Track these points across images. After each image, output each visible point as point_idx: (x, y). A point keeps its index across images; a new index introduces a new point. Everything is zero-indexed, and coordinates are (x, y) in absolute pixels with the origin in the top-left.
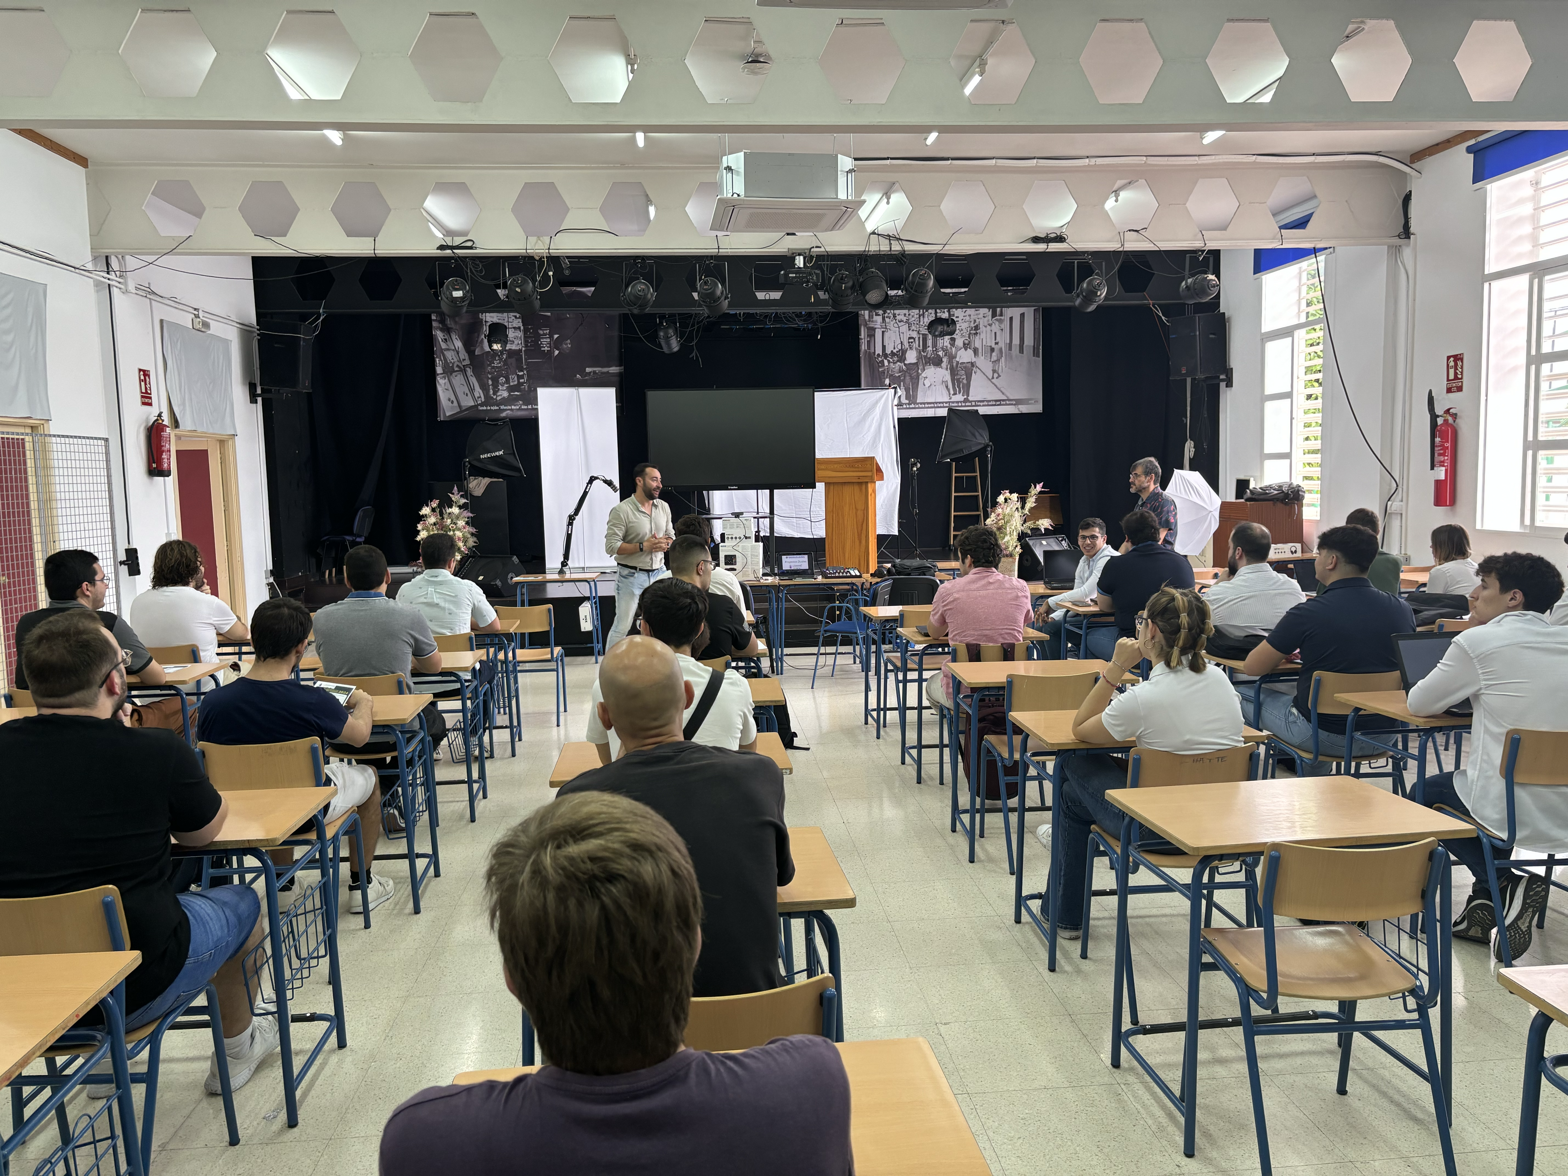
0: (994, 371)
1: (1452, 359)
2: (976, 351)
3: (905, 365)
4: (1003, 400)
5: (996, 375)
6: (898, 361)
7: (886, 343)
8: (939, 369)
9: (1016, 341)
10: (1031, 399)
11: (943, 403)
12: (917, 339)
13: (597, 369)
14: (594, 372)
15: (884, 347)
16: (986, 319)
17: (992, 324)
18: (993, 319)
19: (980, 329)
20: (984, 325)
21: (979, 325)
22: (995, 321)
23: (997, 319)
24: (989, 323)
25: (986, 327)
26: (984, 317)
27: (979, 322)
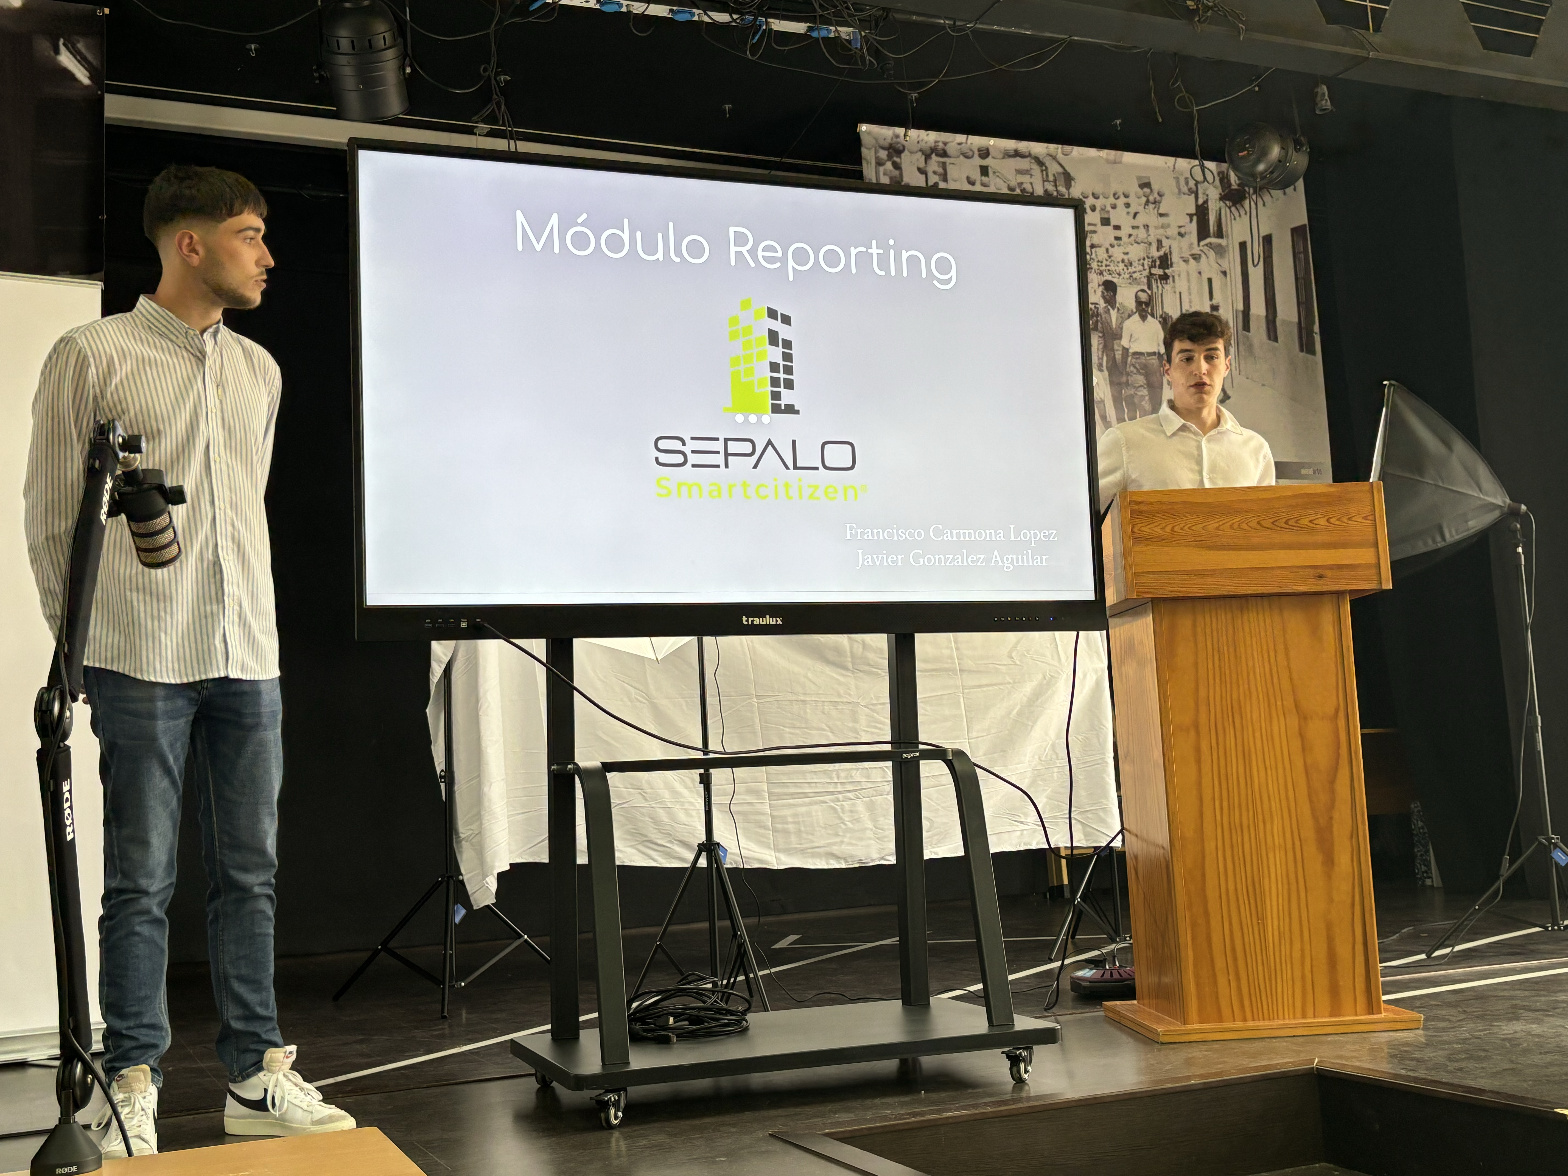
9: (1258, 308)
10: (1303, 466)
16: (1185, 242)
17: (1200, 255)
18: (1202, 243)
19: (1174, 265)
20: (1181, 258)
21: (1170, 255)
22: (1206, 247)
23: (1210, 243)
24: (1194, 252)
25: (1186, 261)
26: (1180, 234)
27: (1170, 247)
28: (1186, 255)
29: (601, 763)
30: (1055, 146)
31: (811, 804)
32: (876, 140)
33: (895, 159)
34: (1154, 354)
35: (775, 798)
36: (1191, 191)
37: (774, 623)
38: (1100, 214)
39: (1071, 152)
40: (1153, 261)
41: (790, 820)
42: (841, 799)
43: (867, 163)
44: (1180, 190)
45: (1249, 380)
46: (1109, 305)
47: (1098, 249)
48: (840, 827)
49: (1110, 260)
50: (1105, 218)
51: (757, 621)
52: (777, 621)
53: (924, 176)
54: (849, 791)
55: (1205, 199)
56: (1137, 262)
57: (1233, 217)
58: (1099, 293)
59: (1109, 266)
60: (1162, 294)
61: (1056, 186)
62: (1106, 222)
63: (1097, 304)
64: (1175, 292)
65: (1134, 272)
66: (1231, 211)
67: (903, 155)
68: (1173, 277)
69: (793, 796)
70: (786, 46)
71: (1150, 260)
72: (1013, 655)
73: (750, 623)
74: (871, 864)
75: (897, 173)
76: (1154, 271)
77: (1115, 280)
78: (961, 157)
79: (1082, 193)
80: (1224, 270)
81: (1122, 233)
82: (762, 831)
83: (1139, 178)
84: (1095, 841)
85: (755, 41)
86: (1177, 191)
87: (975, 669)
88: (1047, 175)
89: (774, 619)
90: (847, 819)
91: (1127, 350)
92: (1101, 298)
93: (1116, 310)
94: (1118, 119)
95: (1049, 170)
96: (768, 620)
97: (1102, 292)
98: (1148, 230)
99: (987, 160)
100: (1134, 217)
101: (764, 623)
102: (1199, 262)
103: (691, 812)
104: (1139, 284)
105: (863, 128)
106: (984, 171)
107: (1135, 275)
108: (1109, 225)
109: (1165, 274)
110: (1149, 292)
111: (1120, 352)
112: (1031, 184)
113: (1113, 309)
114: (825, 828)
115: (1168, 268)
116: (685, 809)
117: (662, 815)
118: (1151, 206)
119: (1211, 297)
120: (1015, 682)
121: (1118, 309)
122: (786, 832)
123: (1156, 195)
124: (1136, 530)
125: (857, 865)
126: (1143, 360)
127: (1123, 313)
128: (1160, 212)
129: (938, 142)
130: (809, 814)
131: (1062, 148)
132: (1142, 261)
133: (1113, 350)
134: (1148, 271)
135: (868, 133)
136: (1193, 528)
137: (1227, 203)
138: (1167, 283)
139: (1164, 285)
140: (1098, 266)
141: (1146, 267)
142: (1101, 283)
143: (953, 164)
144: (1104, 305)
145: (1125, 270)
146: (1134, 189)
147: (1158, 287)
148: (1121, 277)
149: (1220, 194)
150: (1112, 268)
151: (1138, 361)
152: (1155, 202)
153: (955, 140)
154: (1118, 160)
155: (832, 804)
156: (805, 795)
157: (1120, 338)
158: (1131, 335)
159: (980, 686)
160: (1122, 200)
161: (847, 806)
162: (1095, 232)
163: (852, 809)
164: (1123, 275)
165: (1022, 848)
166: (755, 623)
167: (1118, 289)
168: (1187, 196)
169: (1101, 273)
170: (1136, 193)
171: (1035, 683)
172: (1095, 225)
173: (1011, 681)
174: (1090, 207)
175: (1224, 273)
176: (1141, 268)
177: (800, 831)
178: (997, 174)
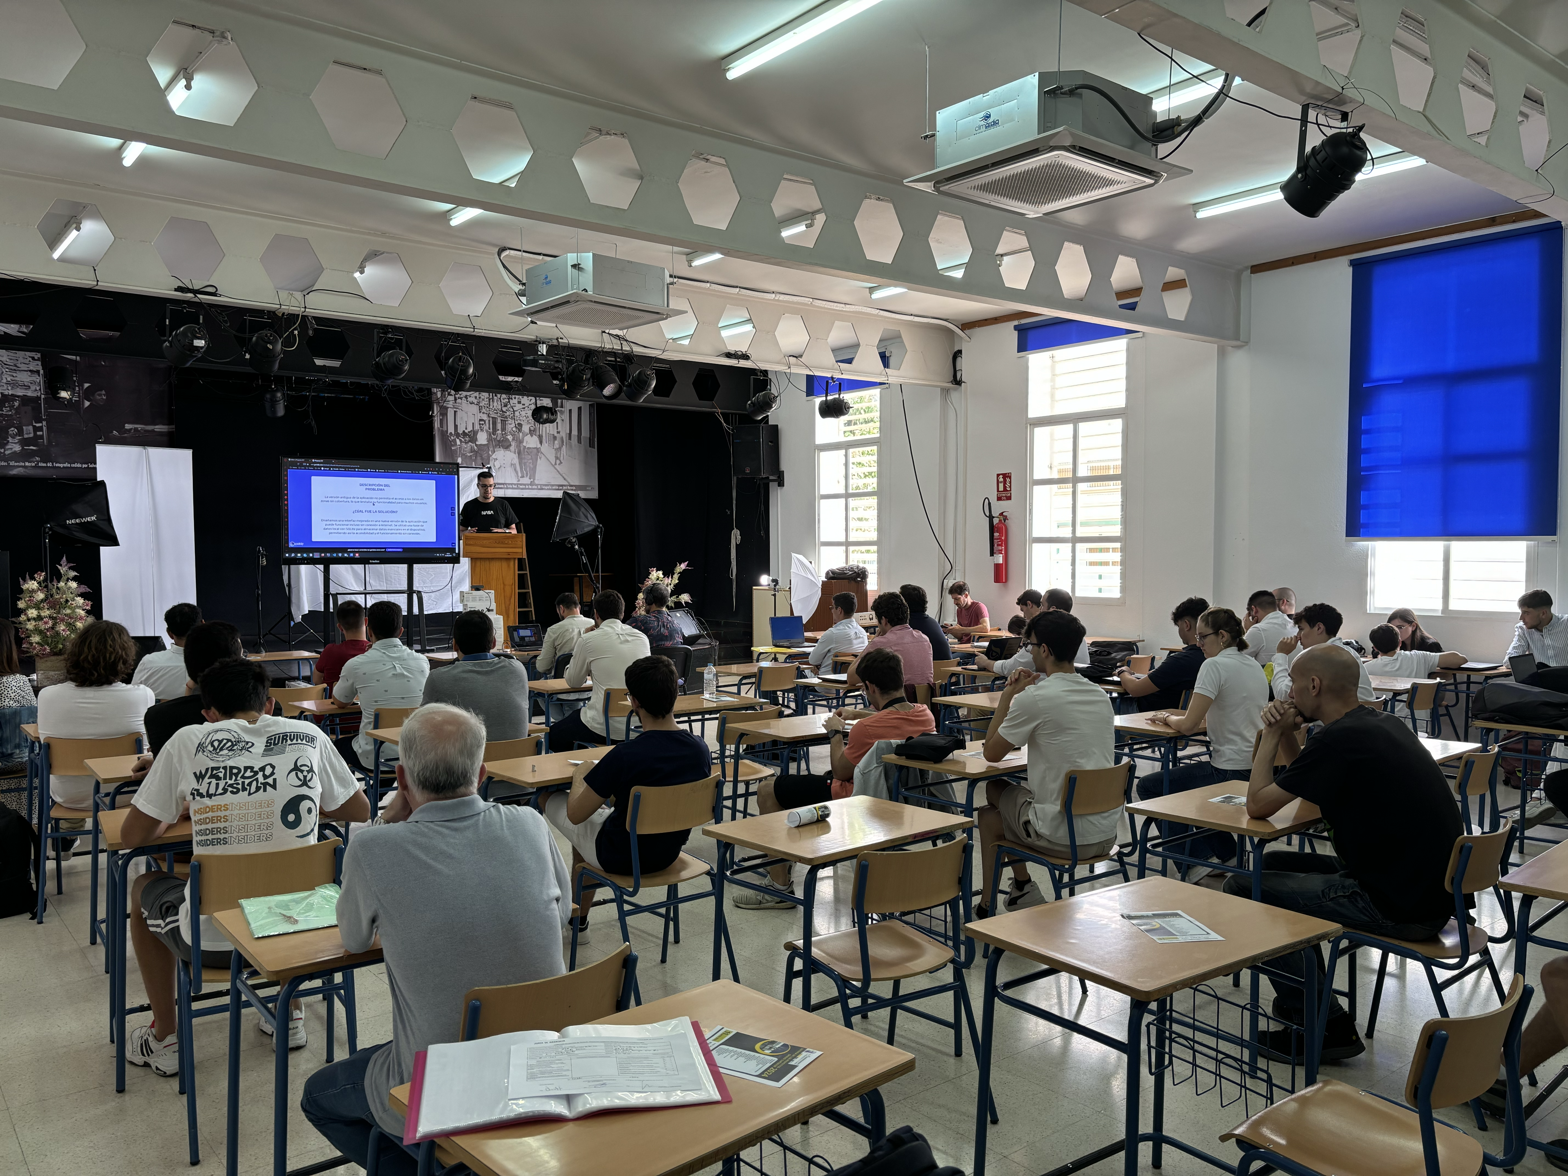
0: (557, 458)
1: (1001, 476)
2: (540, 438)
3: (476, 445)
4: (565, 486)
5: (558, 462)
6: (469, 441)
7: (458, 423)
8: (508, 452)
9: (575, 432)
10: (587, 486)
11: (512, 484)
12: (487, 422)
13: (139, 427)
14: (136, 430)
15: (456, 427)
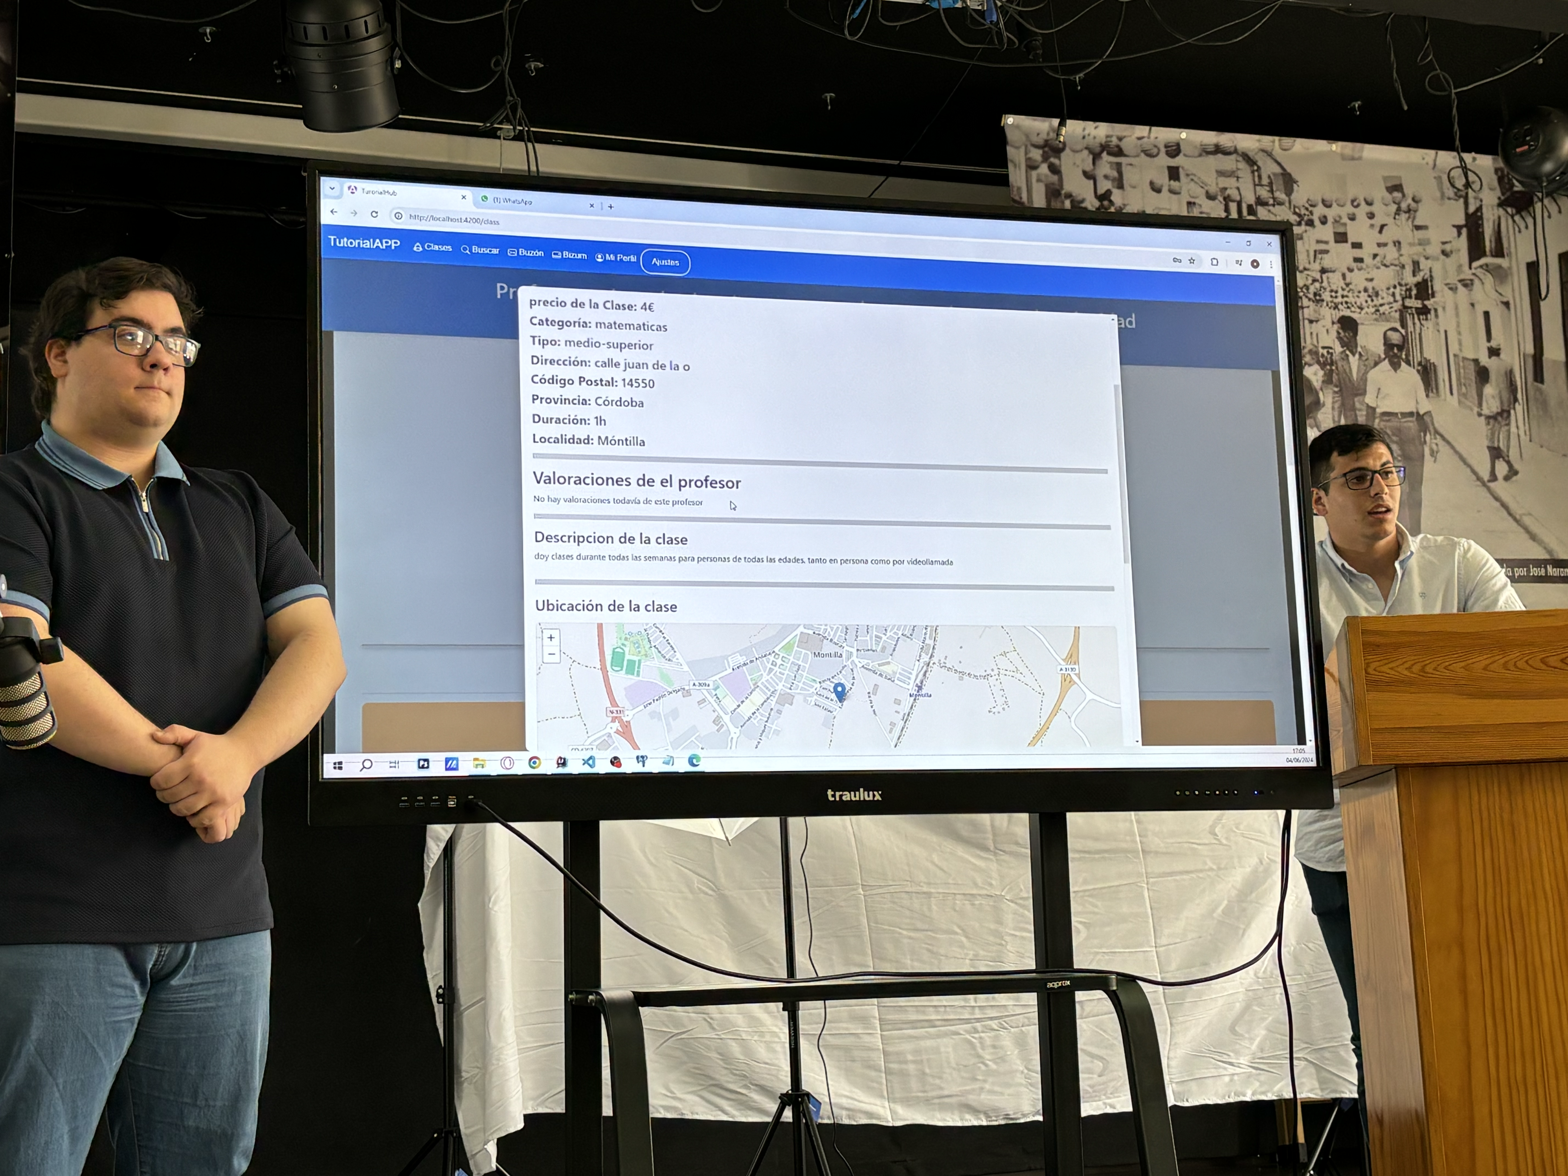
16: (1450, 263)
17: (1471, 280)
18: (1475, 264)
19: (1436, 295)
20: (1447, 284)
21: (1431, 281)
22: (1479, 270)
23: (1487, 265)
24: (1462, 277)
25: (1453, 289)
26: (1444, 253)
27: (1431, 272)
28: (1453, 279)
29: (634, 993)
30: (1270, 138)
31: (939, 1036)
32: (1027, 136)
33: (1052, 160)
34: (1411, 414)
35: (890, 1027)
36: (1458, 196)
37: (871, 798)
38: (1334, 228)
39: (1293, 146)
40: (1407, 290)
41: (910, 1057)
42: (980, 1029)
43: (1015, 166)
44: (1443, 195)
45: (1544, 449)
46: (1348, 349)
47: (1330, 275)
48: (979, 1068)
49: (1348, 289)
50: (1340, 233)
51: (847, 796)
52: (874, 796)
53: (1092, 182)
54: (991, 1019)
55: (1478, 205)
56: (1385, 290)
57: (1517, 229)
58: (1334, 334)
59: (1347, 296)
60: (1420, 334)
61: (1272, 191)
62: (1341, 238)
63: (1331, 348)
64: (1438, 331)
65: (1381, 305)
66: (1514, 221)
67: (1063, 155)
68: (1436, 310)
69: (914, 1024)
70: (898, 21)
71: (1404, 288)
72: (1217, 830)
73: (838, 799)
74: (1022, 1121)
75: (1055, 178)
76: (1409, 303)
77: (1355, 316)
78: (1143, 155)
79: (1308, 200)
80: (1505, 300)
81: (1365, 253)
82: (873, 1074)
83: (1385, 179)
84: (1335, 1091)
85: (855, 16)
86: (1438, 194)
87: (1164, 850)
88: (1260, 177)
89: (871, 793)
90: (988, 1057)
91: (1374, 409)
92: (1336, 340)
93: (1357, 356)
94: (1357, 101)
95: (1263, 170)
96: (863, 795)
97: (1338, 333)
98: (1399, 249)
99: (1177, 158)
100: (1380, 232)
101: (857, 799)
102: (1471, 290)
103: (774, 1045)
104: (1388, 321)
105: (1010, 120)
106: (1174, 173)
107: (1382, 309)
108: (1346, 241)
109: (1425, 306)
110: (1403, 331)
111: (1364, 413)
112: (1238, 189)
113: (1354, 355)
114: (959, 1070)
115: (1429, 299)
116: (765, 1042)
117: (735, 1049)
118: (1404, 216)
119: (1489, 338)
120: (1219, 869)
121: (1360, 354)
122: (903, 1074)
123: (1410, 201)
124: (1370, 670)
125: (1003, 1122)
126: (1394, 423)
127: (1367, 360)
128: (1417, 223)
129: (1111, 136)
130: (936, 1050)
131: (1280, 140)
132: (1392, 290)
133: (1354, 409)
134: (1400, 302)
135: (1015, 126)
136: (1450, 668)
137: (1509, 210)
138: (1427, 319)
139: (1423, 322)
140: (1331, 296)
141: (1398, 298)
142: (1335, 320)
143: (1131, 165)
144: (1341, 349)
145: (1370, 302)
146: (1379, 193)
147: (1414, 324)
148: (1363, 312)
149: (1499, 198)
150: (1351, 299)
151: (1389, 424)
152: (1409, 211)
153: (1134, 133)
154: (1357, 155)
155: (968, 1036)
156: (931, 1024)
157: (1364, 393)
158: (1379, 389)
159: (1171, 874)
160: (1364, 208)
161: (987, 1039)
162: (1327, 252)
163: (996, 1043)
164: (1366, 310)
165: (1231, 1100)
166: (844, 798)
167: (1360, 327)
168: (1452, 201)
169: (1336, 307)
170: (1383, 198)
171: (1248, 870)
172: (1326, 243)
173: (1215, 867)
174: (1320, 218)
175: (1507, 304)
176: (1391, 299)
177: (924, 1073)
178: (1192, 177)
